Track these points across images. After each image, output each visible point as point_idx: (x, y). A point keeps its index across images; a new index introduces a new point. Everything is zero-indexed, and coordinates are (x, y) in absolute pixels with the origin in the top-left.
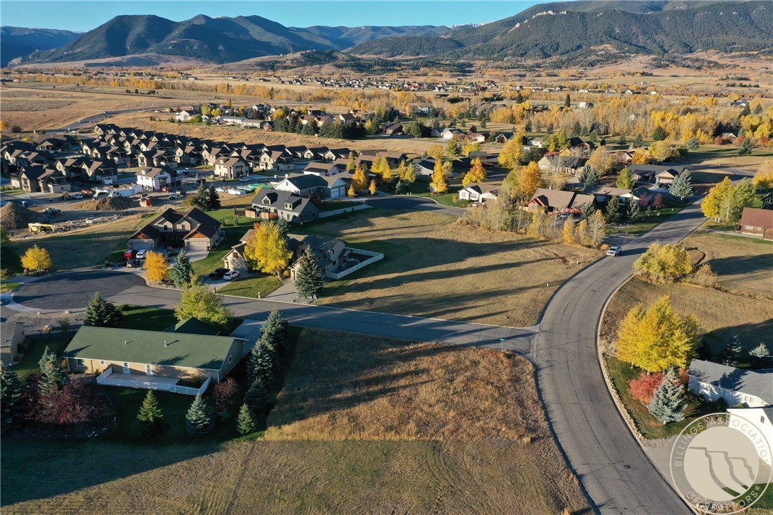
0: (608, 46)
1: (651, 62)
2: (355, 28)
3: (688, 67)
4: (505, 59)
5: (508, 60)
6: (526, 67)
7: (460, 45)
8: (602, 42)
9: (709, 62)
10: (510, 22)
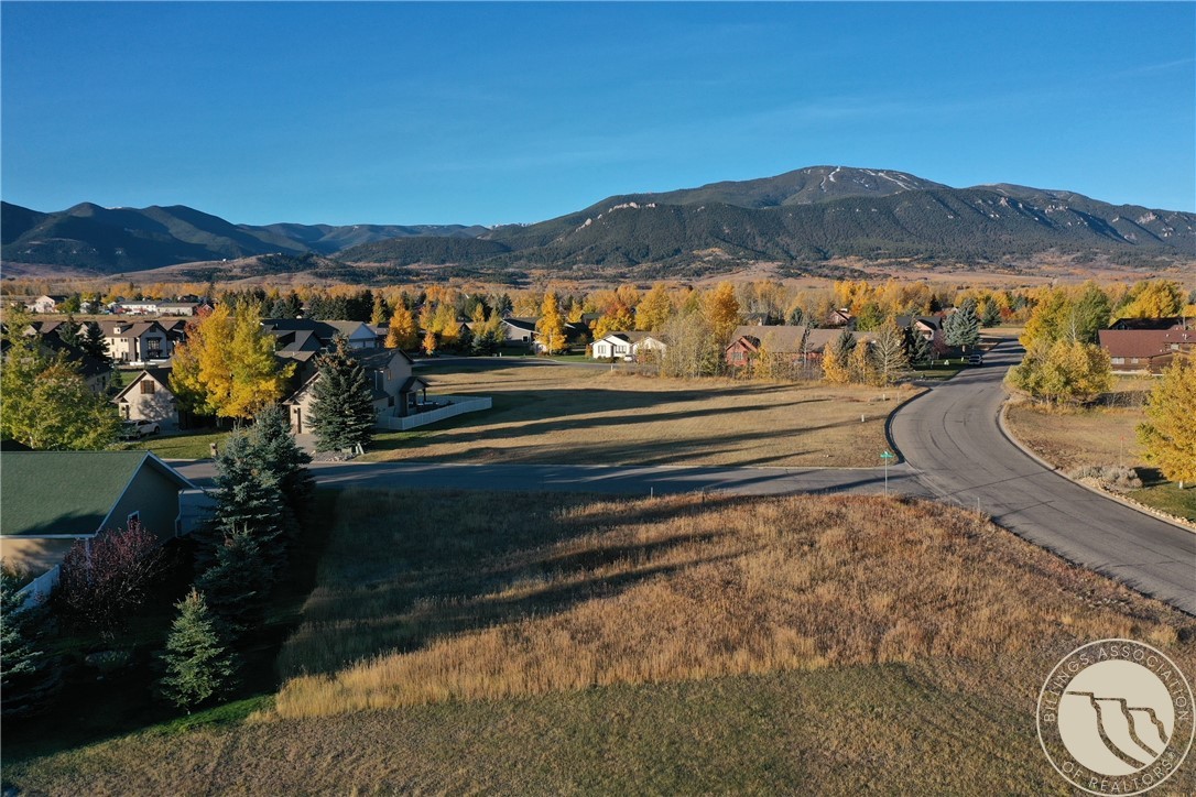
0: (717, 250)
1: (777, 270)
2: (343, 227)
3: (826, 276)
4: (575, 267)
5: (579, 269)
6: (606, 278)
7: (506, 249)
8: (707, 246)
9: (853, 271)
10: (577, 219)
